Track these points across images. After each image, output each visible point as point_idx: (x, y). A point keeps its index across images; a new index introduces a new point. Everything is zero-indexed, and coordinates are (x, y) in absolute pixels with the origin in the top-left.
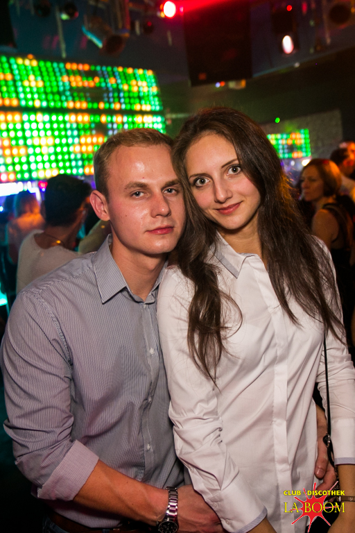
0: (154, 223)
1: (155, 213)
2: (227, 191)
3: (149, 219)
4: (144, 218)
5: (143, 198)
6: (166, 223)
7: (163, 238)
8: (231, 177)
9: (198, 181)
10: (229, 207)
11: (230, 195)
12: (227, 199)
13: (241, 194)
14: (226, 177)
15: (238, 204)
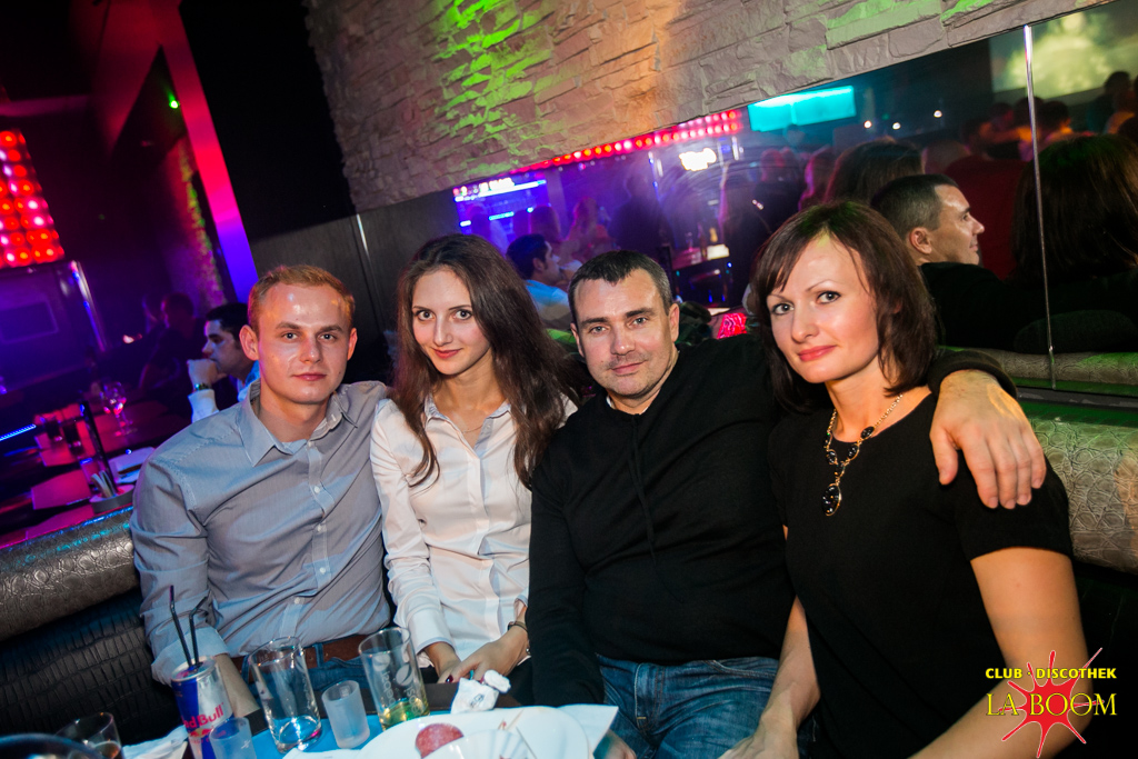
0: (302, 368)
1: (304, 358)
2: (447, 336)
3: (298, 363)
4: (293, 361)
5: (295, 341)
6: (316, 369)
7: (311, 385)
8: (457, 321)
9: (422, 314)
10: (446, 352)
11: (449, 340)
12: (445, 344)
13: (462, 342)
14: (451, 319)
15: (457, 351)
